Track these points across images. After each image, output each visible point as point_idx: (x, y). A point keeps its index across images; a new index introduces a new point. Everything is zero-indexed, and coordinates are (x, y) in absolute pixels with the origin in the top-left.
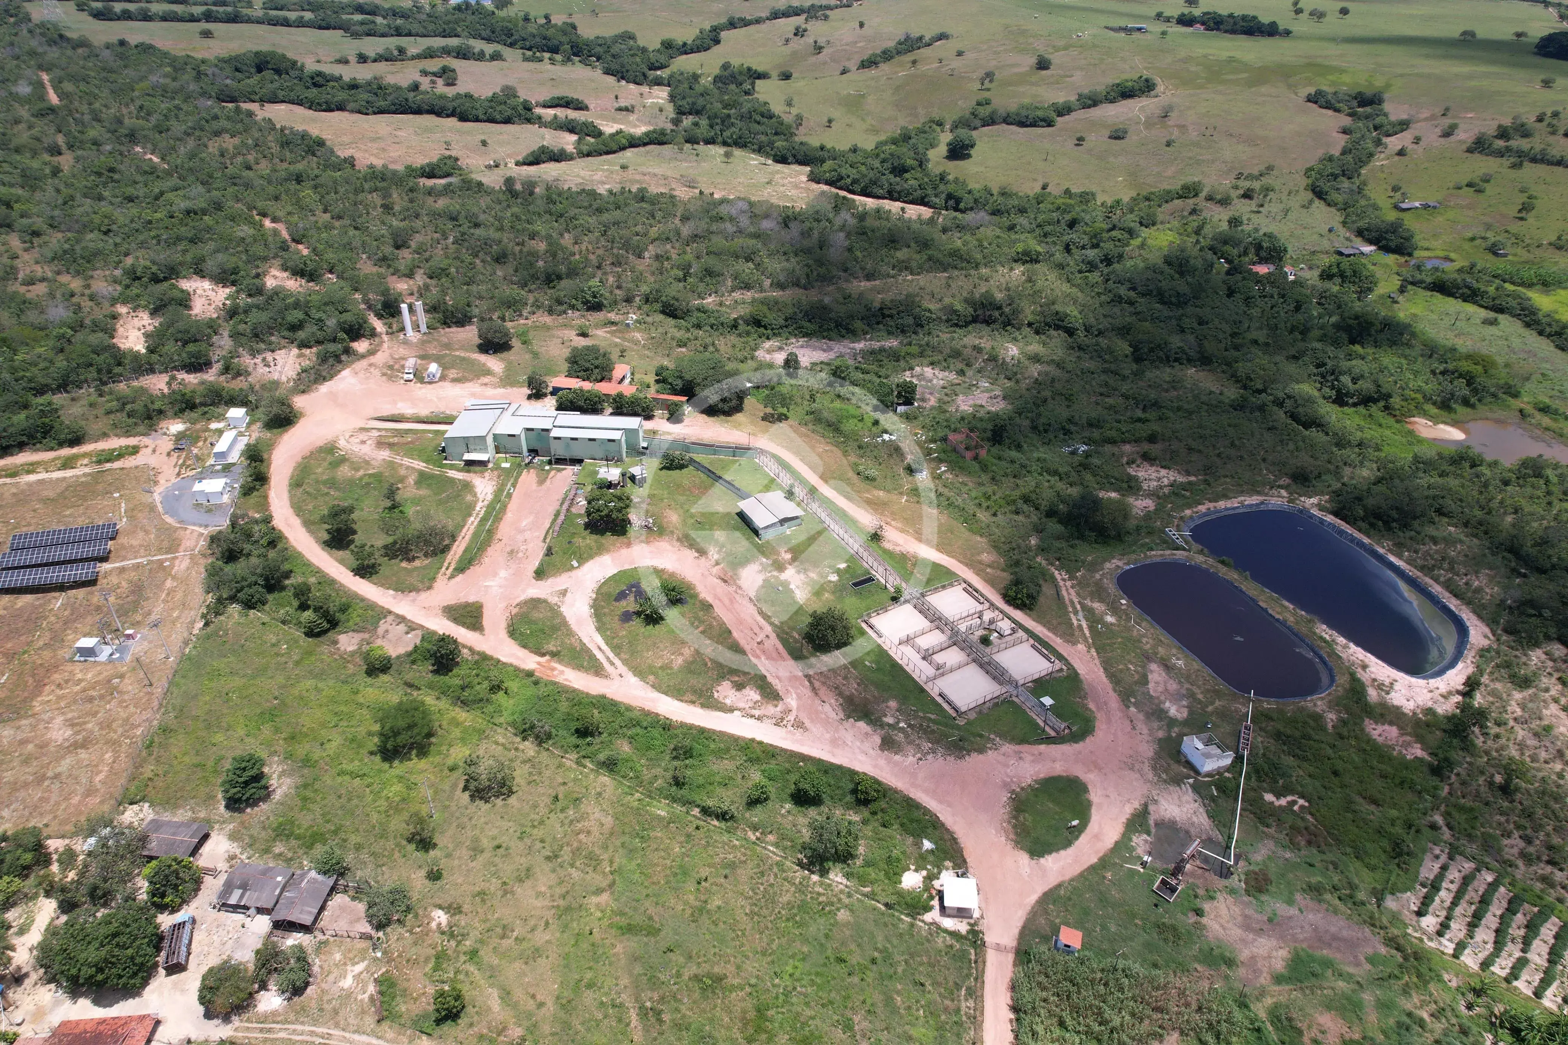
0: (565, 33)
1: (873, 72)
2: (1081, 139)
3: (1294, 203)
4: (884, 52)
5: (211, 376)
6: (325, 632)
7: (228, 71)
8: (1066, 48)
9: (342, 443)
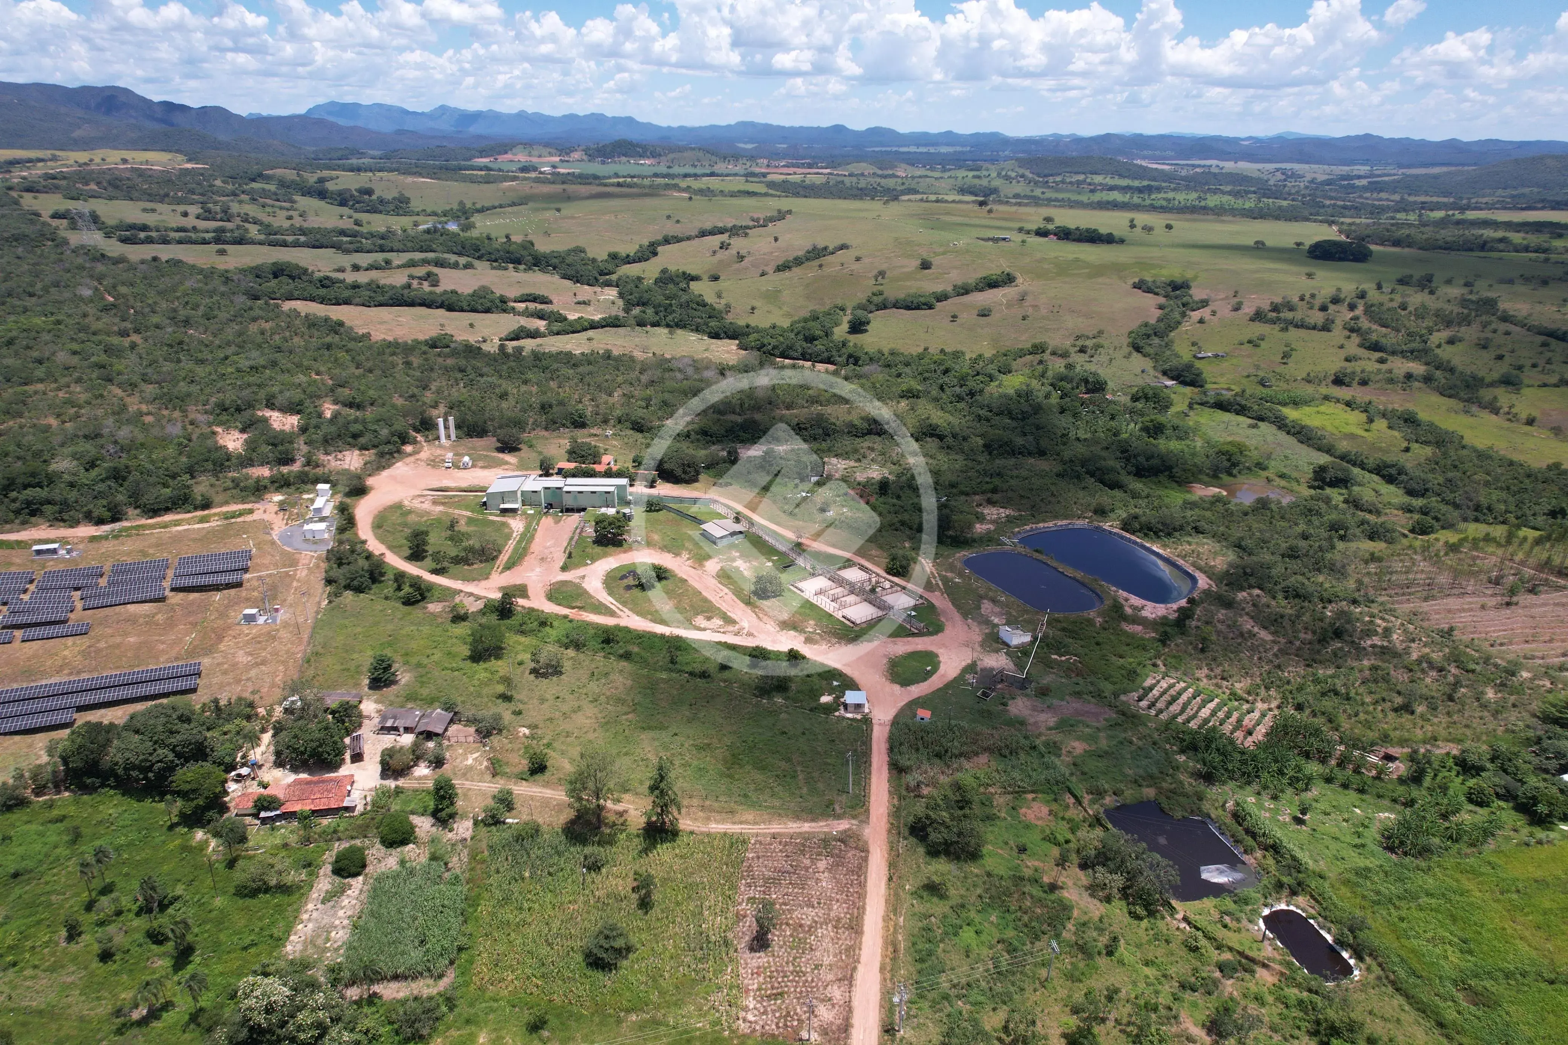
0: (525, 248)
1: (787, 274)
2: (954, 317)
3: (1119, 355)
4: (796, 259)
5: (296, 467)
6: (418, 601)
7: (251, 277)
8: (944, 253)
9: (406, 503)
